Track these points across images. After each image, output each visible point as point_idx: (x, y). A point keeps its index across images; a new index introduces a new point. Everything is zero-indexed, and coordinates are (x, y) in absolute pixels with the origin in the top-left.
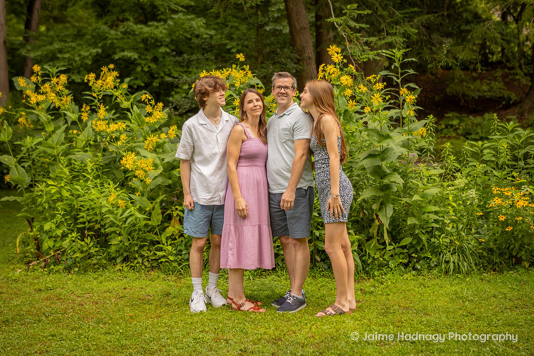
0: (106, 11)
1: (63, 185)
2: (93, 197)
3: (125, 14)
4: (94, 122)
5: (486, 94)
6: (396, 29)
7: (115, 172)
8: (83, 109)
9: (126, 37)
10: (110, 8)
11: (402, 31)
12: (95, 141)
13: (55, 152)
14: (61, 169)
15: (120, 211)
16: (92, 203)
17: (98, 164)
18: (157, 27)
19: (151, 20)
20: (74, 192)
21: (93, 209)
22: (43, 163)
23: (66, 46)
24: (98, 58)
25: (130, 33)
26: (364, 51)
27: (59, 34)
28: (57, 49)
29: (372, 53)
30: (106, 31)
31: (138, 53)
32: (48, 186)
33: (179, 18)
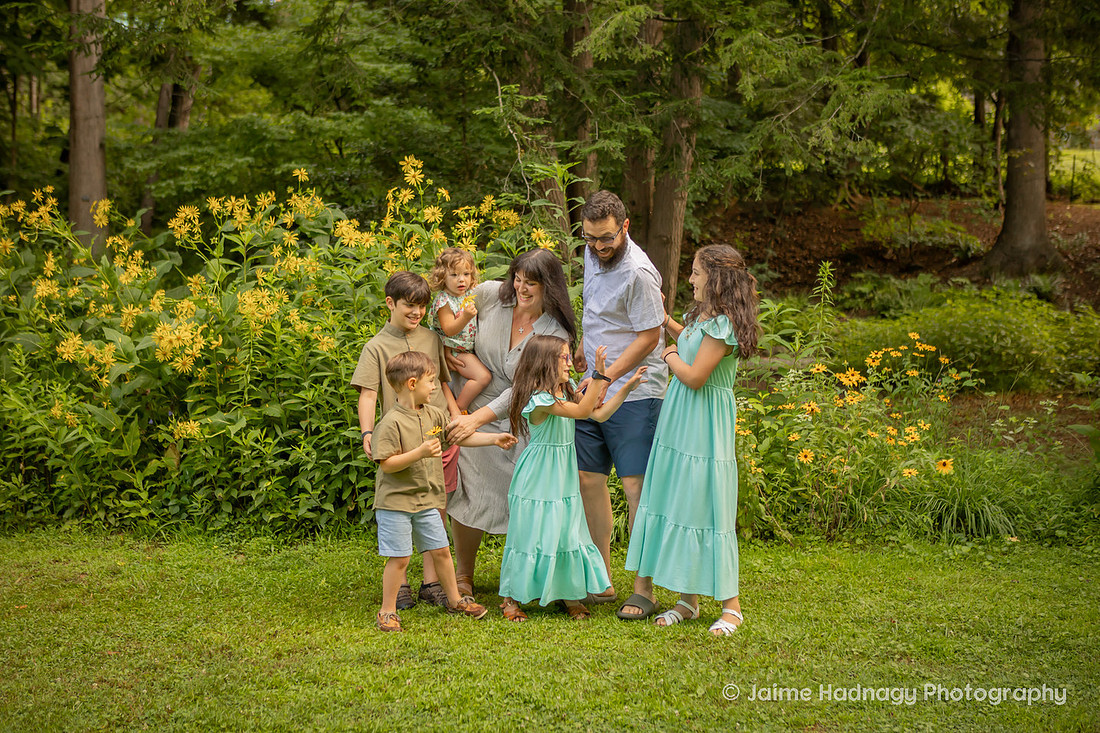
5: (924, 239)
23: (199, 152)
28: (183, 156)
33: (384, 106)
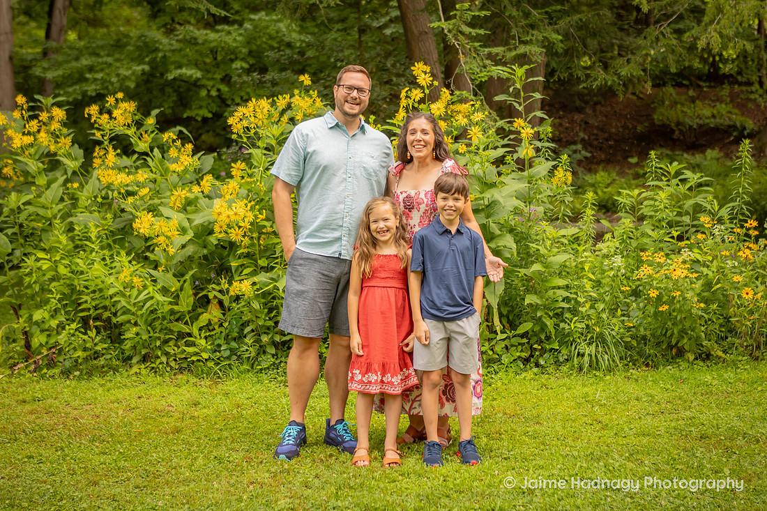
3: (184, 14)
5: (709, 121)
7: (132, 239)
8: (96, 155)
18: (229, 33)
23: (98, 62)
25: (189, 42)
27: (90, 45)
28: (86, 66)
30: (158, 39)
31: (201, 70)
33: (259, 19)
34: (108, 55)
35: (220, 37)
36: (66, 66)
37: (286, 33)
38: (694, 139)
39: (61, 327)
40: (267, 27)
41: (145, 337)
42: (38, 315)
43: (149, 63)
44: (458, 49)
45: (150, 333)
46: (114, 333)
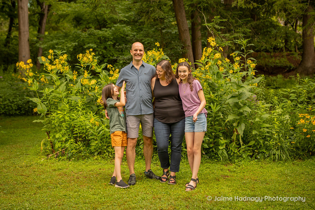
0: (80, 23)
1: (65, 113)
2: (81, 120)
3: (90, 24)
4: (82, 80)
5: (278, 64)
6: (239, 30)
7: (93, 106)
8: (74, 74)
9: (90, 36)
10: (82, 22)
11: (243, 30)
12: (82, 90)
13: (61, 96)
14: (64, 105)
15: (96, 127)
16: (81, 123)
17: (84, 102)
18: (106, 31)
19: (103, 28)
20: (71, 117)
21: (81, 126)
22: (54, 102)
23: (59, 42)
24: (76, 47)
25: (92, 35)
26: (222, 41)
27: (56, 36)
28: (55, 43)
29: (227, 42)
30: (80, 33)
31: (96, 45)
32: (58, 114)
33: (117, 26)
34: (62, 39)
35: (103, 33)
36: (48, 43)
37: (126, 31)
38: (272, 71)
39: (67, 141)
40: (120, 29)
41: (100, 145)
42: (57, 136)
43: (78, 42)
44: (212, 34)
45: (101, 143)
46: (87, 143)
